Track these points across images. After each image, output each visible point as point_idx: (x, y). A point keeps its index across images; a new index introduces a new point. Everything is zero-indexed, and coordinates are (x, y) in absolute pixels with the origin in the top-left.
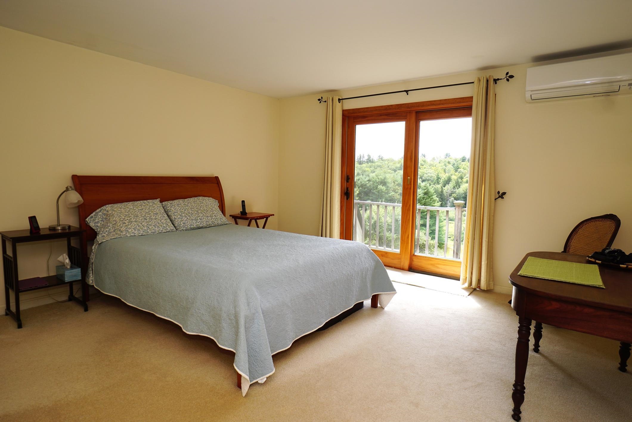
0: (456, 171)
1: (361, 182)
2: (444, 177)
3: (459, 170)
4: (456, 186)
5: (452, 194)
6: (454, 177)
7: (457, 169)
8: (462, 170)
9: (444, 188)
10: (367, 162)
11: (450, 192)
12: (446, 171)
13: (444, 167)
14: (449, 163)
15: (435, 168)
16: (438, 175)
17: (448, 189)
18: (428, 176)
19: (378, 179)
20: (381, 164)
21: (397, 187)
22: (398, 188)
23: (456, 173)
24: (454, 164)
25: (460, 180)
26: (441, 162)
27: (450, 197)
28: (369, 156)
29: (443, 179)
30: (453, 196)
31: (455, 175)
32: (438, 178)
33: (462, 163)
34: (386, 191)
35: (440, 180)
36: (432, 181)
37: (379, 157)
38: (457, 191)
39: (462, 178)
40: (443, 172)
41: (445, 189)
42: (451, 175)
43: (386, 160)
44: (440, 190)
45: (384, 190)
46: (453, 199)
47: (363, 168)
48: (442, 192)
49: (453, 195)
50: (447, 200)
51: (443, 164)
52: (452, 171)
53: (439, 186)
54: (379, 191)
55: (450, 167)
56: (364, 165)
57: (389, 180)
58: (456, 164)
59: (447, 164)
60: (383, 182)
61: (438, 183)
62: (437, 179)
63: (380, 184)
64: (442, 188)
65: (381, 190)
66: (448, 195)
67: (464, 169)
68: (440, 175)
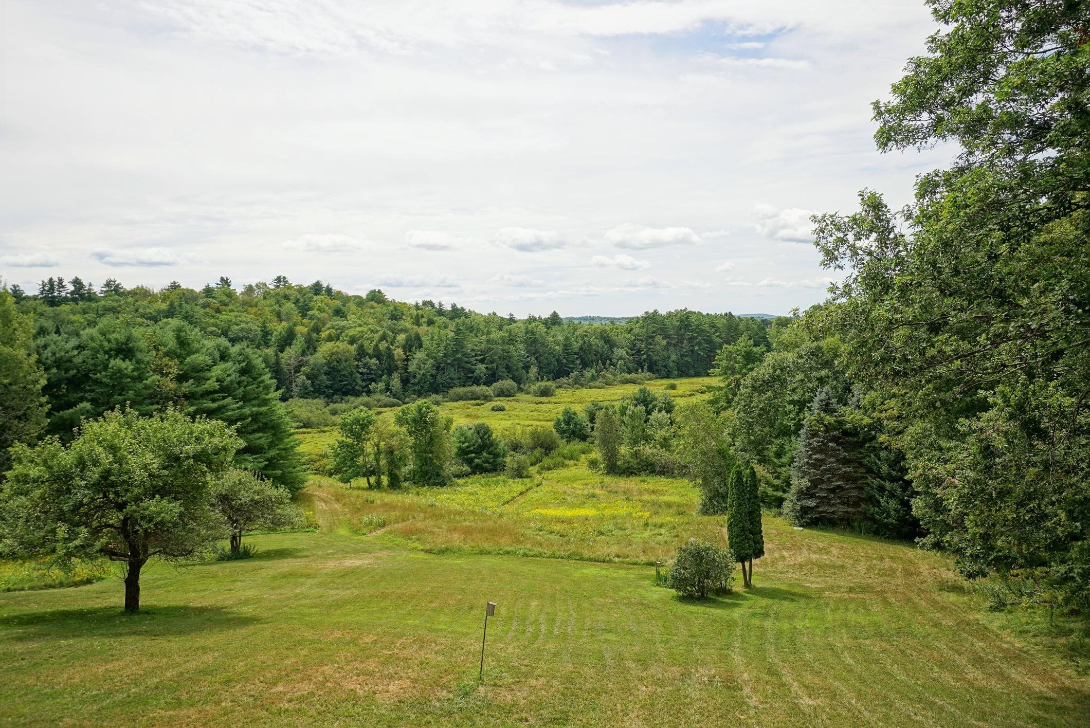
0: (304, 316)
1: (54, 354)
2: (279, 328)
3: (310, 313)
4: (308, 348)
5: (301, 366)
6: (301, 330)
7: (304, 311)
8: (315, 312)
9: (281, 355)
10: (75, 300)
11: (296, 364)
12: (282, 315)
13: (276, 307)
14: (286, 297)
15: (255, 309)
16: (265, 327)
17: (291, 354)
18: (242, 330)
19: (109, 341)
20: (116, 304)
21: (166, 360)
22: (170, 363)
23: (304, 321)
24: (298, 301)
25: (314, 335)
26: (268, 297)
27: (297, 375)
28: (77, 282)
29: (276, 336)
30: (304, 372)
31: (303, 325)
32: (266, 334)
33: (315, 298)
34: (135, 373)
35: (269, 337)
36: (252, 341)
37: (108, 284)
38: (311, 359)
39: (317, 330)
40: (276, 319)
41: (284, 356)
42: (295, 325)
43: (129, 292)
44: (273, 360)
45: (129, 370)
46: (305, 378)
47: (63, 316)
48: (277, 363)
49: (303, 369)
50: (291, 383)
51: (273, 301)
52: (296, 316)
53: (270, 352)
54: (114, 374)
55: (289, 306)
56: (64, 308)
57: (143, 344)
58: (302, 300)
59: (284, 301)
60: (124, 350)
61: (267, 345)
62: (264, 336)
63: (116, 356)
64: (276, 355)
65: (120, 371)
66: (293, 371)
67: (319, 309)
68: (270, 326)
